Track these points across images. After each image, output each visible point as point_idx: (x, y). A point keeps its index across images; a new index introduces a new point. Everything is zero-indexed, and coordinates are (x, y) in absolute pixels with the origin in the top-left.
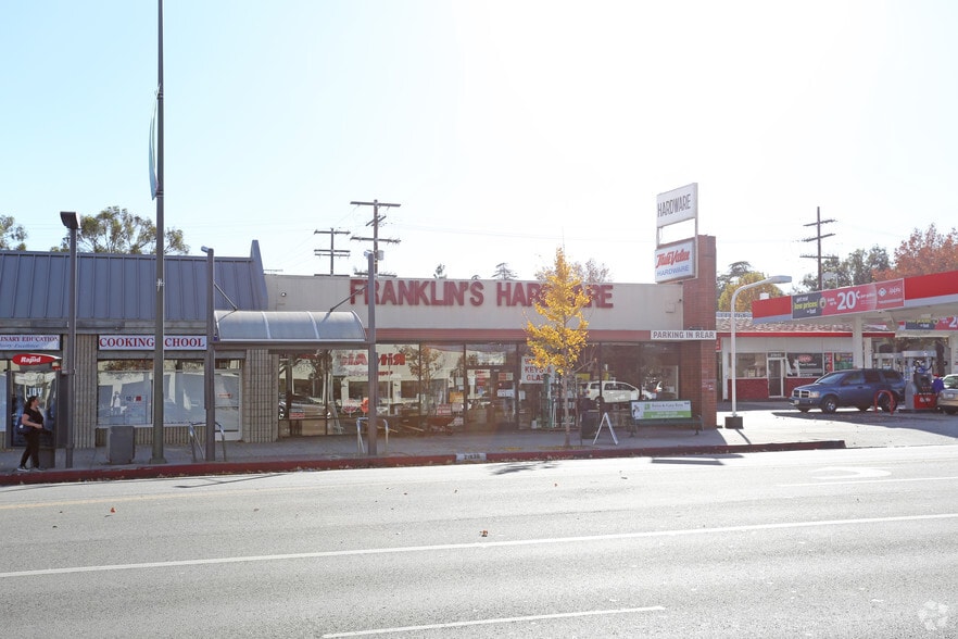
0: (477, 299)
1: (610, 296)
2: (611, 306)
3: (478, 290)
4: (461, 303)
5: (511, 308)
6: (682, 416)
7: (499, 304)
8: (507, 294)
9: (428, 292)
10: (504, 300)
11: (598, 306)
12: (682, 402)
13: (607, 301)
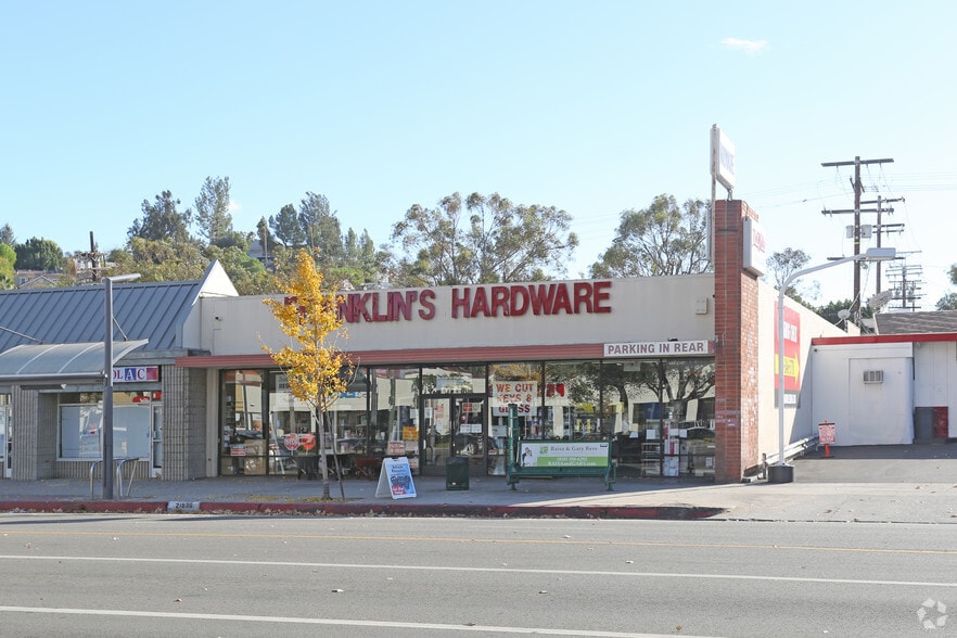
0: (427, 311)
1: (606, 296)
2: (608, 310)
3: (429, 299)
4: (408, 317)
5: (471, 319)
6: (594, 464)
7: (455, 315)
8: (465, 302)
9: (369, 306)
10: (461, 310)
11: (589, 311)
12: (597, 445)
13: (603, 304)
